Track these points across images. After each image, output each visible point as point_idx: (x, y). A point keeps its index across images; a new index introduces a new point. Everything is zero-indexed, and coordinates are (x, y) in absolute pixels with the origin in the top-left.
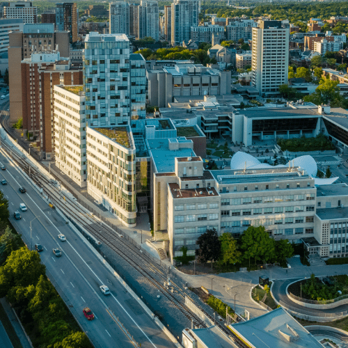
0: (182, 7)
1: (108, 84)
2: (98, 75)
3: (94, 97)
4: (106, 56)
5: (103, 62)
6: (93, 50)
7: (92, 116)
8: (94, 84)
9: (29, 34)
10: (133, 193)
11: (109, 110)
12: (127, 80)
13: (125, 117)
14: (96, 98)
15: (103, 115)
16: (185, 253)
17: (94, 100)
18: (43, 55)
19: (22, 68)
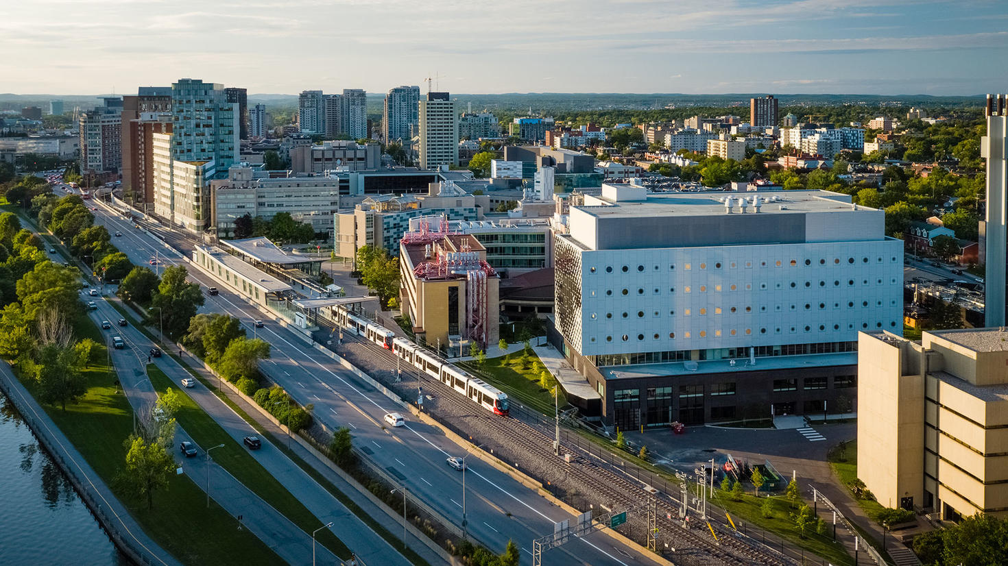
0: (397, 98)
1: (193, 122)
2: (184, 114)
3: (180, 134)
4: (192, 97)
5: (189, 102)
6: (180, 91)
7: (178, 151)
8: (180, 121)
9: (144, 97)
10: (200, 203)
11: (195, 146)
12: (211, 119)
13: (210, 153)
14: (183, 135)
15: (189, 151)
16: (227, 234)
17: (180, 136)
18: (153, 114)
19: (131, 127)
